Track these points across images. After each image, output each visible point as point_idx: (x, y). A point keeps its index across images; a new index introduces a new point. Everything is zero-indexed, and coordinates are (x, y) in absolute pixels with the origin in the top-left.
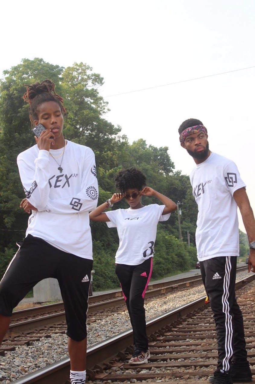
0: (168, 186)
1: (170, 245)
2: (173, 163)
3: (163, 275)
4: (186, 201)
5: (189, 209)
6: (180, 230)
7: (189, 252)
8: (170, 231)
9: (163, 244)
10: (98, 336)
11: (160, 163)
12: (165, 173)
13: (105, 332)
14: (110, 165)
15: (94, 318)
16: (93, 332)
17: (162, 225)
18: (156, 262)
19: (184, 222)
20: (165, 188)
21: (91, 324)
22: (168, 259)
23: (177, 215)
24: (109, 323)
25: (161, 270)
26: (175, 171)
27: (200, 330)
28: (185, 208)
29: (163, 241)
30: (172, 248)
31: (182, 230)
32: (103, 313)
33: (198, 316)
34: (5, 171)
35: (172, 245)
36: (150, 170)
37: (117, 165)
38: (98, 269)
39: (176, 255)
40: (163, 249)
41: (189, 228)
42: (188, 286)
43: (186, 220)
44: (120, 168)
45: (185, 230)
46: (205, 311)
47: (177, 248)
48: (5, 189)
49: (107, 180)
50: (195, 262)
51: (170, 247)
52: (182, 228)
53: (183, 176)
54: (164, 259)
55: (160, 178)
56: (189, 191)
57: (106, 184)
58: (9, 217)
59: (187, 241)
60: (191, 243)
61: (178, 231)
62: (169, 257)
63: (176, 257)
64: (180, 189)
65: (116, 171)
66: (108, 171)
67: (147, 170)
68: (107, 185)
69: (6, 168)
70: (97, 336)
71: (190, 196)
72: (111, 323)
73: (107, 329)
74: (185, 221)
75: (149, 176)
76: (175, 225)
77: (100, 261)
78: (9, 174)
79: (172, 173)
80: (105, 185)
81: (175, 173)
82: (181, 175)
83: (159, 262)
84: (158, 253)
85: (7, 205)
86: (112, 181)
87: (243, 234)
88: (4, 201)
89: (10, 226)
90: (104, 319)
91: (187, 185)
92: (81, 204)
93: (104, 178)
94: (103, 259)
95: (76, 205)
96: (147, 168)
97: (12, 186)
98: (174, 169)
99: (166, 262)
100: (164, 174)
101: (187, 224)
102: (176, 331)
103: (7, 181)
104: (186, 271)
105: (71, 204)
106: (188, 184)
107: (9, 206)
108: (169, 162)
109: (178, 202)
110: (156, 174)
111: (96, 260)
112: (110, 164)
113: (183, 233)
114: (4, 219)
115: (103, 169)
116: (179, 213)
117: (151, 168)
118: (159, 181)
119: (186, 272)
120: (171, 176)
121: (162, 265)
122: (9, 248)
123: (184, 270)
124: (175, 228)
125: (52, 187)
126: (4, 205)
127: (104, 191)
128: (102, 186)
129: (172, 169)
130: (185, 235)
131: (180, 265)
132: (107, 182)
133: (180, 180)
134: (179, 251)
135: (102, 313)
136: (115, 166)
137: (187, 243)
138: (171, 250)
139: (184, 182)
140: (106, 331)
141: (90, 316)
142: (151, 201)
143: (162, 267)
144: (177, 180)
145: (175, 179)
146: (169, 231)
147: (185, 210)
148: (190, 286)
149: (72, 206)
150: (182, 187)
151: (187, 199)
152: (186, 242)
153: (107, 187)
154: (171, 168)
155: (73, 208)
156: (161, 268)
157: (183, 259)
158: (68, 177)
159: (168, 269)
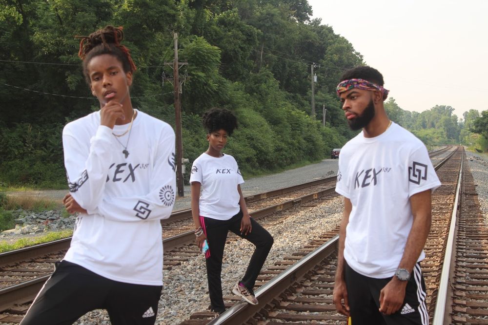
0: (301, 39)
1: (297, 124)
2: (310, 7)
3: (285, 166)
4: (324, 62)
5: (328, 74)
6: (313, 103)
7: (323, 134)
8: (299, 103)
9: (288, 122)
10: (181, 291)
11: (293, 6)
12: (298, 20)
13: (190, 285)
14: (221, 7)
15: (178, 257)
16: (174, 284)
17: (288, 93)
18: (275, 147)
19: (319, 93)
20: (296, 42)
21: (173, 268)
22: (292, 144)
23: (311, 80)
24: (198, 267)
25: (282, 159)
26: (312, 18)
27: (319, 309)
28: (323, 72)
29: (287, 119)
30: (299, 129)
31: (316, 103)
32: (192, 246)
33: (320, 275)
34: (71, 10)
35: (300, 125)
36: (278, 16)
37: (231, 8)
38: (194, 154)
39: (305, 139)
40: (287, 130)
41: (326, 101)
42: (316, 199)
43: (322, 89)
44: (235, 12)
45: (320, 104)
46: (331, 264)
47: (307, 129)
48: (70, 35)
49: (215, 27)
50: (330, 148)
51: (298, 127)
52: (316, 100)
53: (322, 27)
54: (289, 144)
55: (290, 28)
56: (330, 48)
57: (214, 33)
58: (73, 75)
59: (322, 118)
60: (327, 122)
61: (310, 103)
62: (295, 141)
63: (304, 141)
64: (317, 44)
65: (228, 16)
66: (218, 15)
67: (273, 15)
68: (215, 36)
69: (72, 5)
70: (179, 292)
71: (330, 56)
72: (201, 267)
73: (195, 278)
74: (321, 91)
75: (275, 24)
76: (306, 95)
77: (198, 143)
78: (76, 14)
79: (308, 22)
80: (212, 35)
81: (312, 22)
82: (320, 25)
83: (280, 148)
84: (280, 136)
85: (72, 58)
86: (222, 29)
87: (401, 111)
88: (67, 51)
89: (74, 88)
90: (192, 259)
91: (328, 39)
92: (150, 211)
93: (211, 24)
94: (202, 141)
95: (142, 212)
96: (273, 13)
97: (80, 31)
98: (312, 15)
99: (290, 149)
100: (297, 22)
101: (323, 95)
102: (287, 309)
103: (73, 23)
104: (316, 161)
105: (135, 209)
106: (330, 39)
107: (74, 60)
108: (304, 6)
109: (312, 64)
110: (285, 22)
111: (192, 141)
112: (221, 5)
113: (316, 107)
114: (67, 77)
115: (211, 11)
116: (314, 80)
117: (279, 13)
118: (288, 32)
119: (316, 163)
120: (306, 25)
121: (284, 153)
122: (72, 117)
123: (315, 160)
124: (306, 100)
125: (109, 181)
126: (67, 57)
127: (210, 45)
128: (208, 36)
129: (309, 16)
130: (320, 111)
131: (310, 153)
132: (215, 31)
133: (319, 32)
134: (309, 133)
135: (190, 247)
136: (228, 9)
137: (322, 122)
138: (297, 132)
139: (324, 36)
140: (192, 282)
141: (174, 251)
142: (276, 59)
143: (284, 155)
144: (314, 32)
145: (311, 30)
146: (297, 103)
147: (322, 76)
148: (318, 199)
149: (136, 212)
150: (320, 42)
151: (326, 60)
152: (319, 121)
153: (214, 37)
154: (307, 14)
155: (137, 215)
156: (282, 156)
157: (313, 145)
158: (133, 168)
159: (291, 159)
